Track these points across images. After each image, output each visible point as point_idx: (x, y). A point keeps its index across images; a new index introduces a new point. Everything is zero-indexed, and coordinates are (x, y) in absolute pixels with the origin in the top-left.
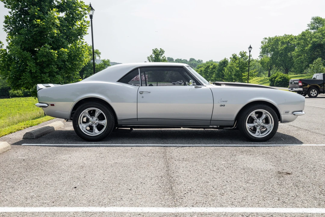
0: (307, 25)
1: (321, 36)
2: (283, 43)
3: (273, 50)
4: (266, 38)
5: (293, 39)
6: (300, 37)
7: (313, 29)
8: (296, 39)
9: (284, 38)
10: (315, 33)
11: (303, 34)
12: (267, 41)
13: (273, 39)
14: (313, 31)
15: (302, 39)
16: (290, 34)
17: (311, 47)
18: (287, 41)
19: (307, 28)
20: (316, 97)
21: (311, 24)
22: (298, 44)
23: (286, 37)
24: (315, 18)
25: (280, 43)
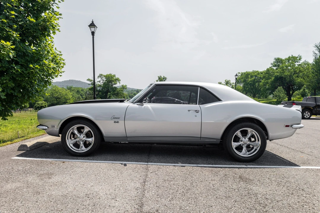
0: (271, 64)
1: (281, 71)
2: (252, 77)
3: (245, 81)
4: (239, 73)
5: (259, 73)
6: (265, 72)
7: (275, 66)
8: (261, 73)
9: (253, 73)
10: (277, 69)
11: (268, 70)
12: (240, 75)
13: (244, 73)
14: (275, 68)
15: (267, 73)
16: (257, 70)
17: (274, 79)
18: (255, 75)
19: (271, 66)
20: (309, 118)
21: (274, 63)
22: (264, 77)
23: (254, 72)
24: (277, 58)
25: (249, 76)
